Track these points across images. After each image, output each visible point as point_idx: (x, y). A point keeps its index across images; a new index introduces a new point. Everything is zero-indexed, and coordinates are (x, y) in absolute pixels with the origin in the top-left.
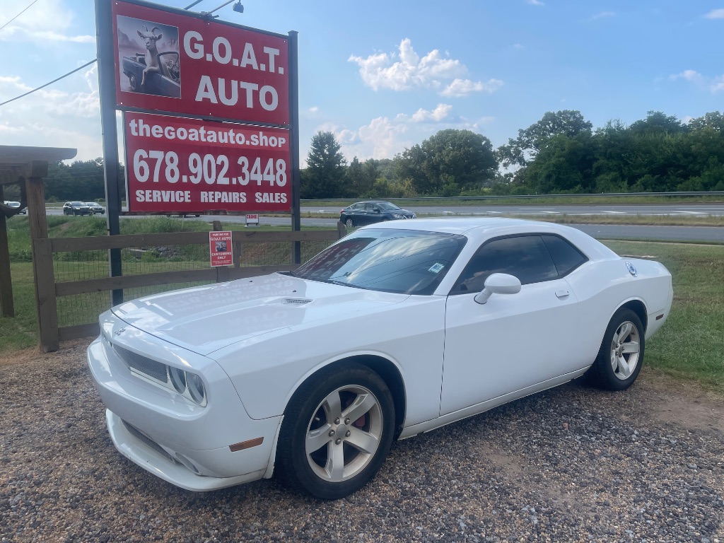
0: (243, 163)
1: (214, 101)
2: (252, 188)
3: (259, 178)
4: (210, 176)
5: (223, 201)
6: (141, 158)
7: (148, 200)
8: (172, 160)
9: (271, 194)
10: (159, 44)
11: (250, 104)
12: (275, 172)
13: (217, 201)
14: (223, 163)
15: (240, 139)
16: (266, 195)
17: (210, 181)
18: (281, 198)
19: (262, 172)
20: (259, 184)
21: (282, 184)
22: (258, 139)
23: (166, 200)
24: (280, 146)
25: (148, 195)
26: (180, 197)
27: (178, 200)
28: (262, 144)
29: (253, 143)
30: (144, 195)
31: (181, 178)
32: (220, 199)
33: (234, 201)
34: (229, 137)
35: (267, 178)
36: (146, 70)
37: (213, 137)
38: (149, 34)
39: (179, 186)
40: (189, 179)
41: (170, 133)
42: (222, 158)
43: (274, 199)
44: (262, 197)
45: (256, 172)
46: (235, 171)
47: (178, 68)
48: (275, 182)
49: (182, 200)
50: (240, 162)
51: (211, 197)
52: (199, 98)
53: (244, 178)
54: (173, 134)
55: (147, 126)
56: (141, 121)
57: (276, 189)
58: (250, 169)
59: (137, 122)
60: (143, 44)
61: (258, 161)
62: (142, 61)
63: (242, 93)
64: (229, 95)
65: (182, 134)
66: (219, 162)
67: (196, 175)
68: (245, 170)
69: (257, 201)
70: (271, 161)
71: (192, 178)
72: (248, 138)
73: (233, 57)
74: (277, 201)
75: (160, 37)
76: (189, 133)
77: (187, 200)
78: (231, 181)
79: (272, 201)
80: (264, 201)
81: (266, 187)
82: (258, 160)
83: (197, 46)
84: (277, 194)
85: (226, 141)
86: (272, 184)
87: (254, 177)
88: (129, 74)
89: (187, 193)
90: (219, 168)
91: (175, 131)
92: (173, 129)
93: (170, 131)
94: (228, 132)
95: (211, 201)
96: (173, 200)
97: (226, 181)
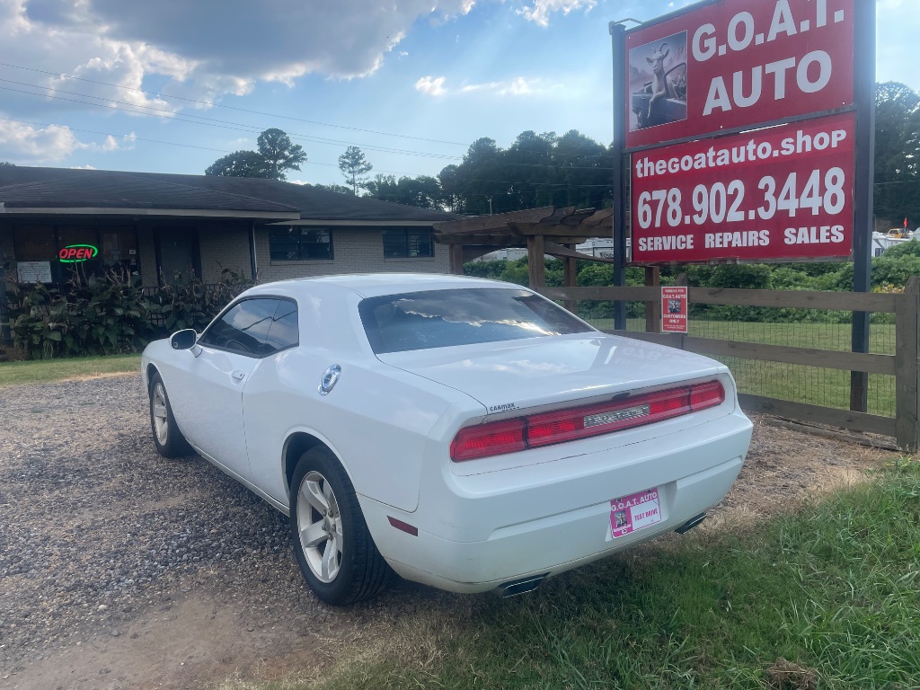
0: (767, 186)
1: (727, 107)
2: (781, 221)
3: (791, 206)
4: (718, 212)
5: (734, 245)
6: (645, 202)
7: (650, 249)
8: (674, 198)
9: (813, 230)
10: (665, 62)
11: (780, 93)
12: (823, 190)
13: (726, 245)
14: (736, 191)
15: (764, 150)
16: (803, 230)
17: (717, 219)
18: (832, 235)
19: (798, 195)
20: (792, 214)
21: (833, 210)
22: (795, 144)
23: (667, 247)
24: (834, 145)
25: (650, 244)
26: (682, 243)
27: (679, 248)
28: (799, 150)
29: (784, 153)
30: (646, 243)
31: (683, 219)
32: (730, 243)
33: (751, 244)
34: (747, 152)
35: (806, 203)
36: (652, 100)
37: (724, 157)
38: (658, 55)
39: (682, 230)
40: (692, 219)
41: (674, 166)
42: (737, 184)
43: (818, 236)
44: (796, 235)
45: (787, 197)
46: (754, 198)
47: (684, 82)
48: (821, 209)
49: (684, 245)
50: (761, 186)
51: (718, 240)
52: (707, 111)
53: (767, 209)
54: (676, 166)
55: (651, 164)
56: (646, 160)
57: (824, 219)
58: (777, 194)
59: (643, 162)
60: (650, 70)
61: (792, 179)
62: (650, 91)
63: (769, 80)
64: (747, 92)
65: (687, 163)
66: (731, 192)
67: (700, 213)
68: (769, 196)
69: (787, 241)
70: (816, 174)
71: (696, 217)
72: (776, 146)
73: (757, 32)
74: (823, 240)
75: (667, 54)
76: (694, 161)
77: (690, 247)
78: (746, 215)
79: (814, 240)
80: (799, 242)
81: (804, 218)
82: (792, 177)
83: (708, 43)
84: (823, 229)
85: (742, 159)
86: (815, 212)
87: (783, 205)
88: (636, 111)
89: (690, 237)
90: (731, 199)
91: (679, 162)
92: (676, 160)
93: (674, 163)
94: (746, 145)
95: (718, 246)
96: (674, 248)
97: (739, 216)
